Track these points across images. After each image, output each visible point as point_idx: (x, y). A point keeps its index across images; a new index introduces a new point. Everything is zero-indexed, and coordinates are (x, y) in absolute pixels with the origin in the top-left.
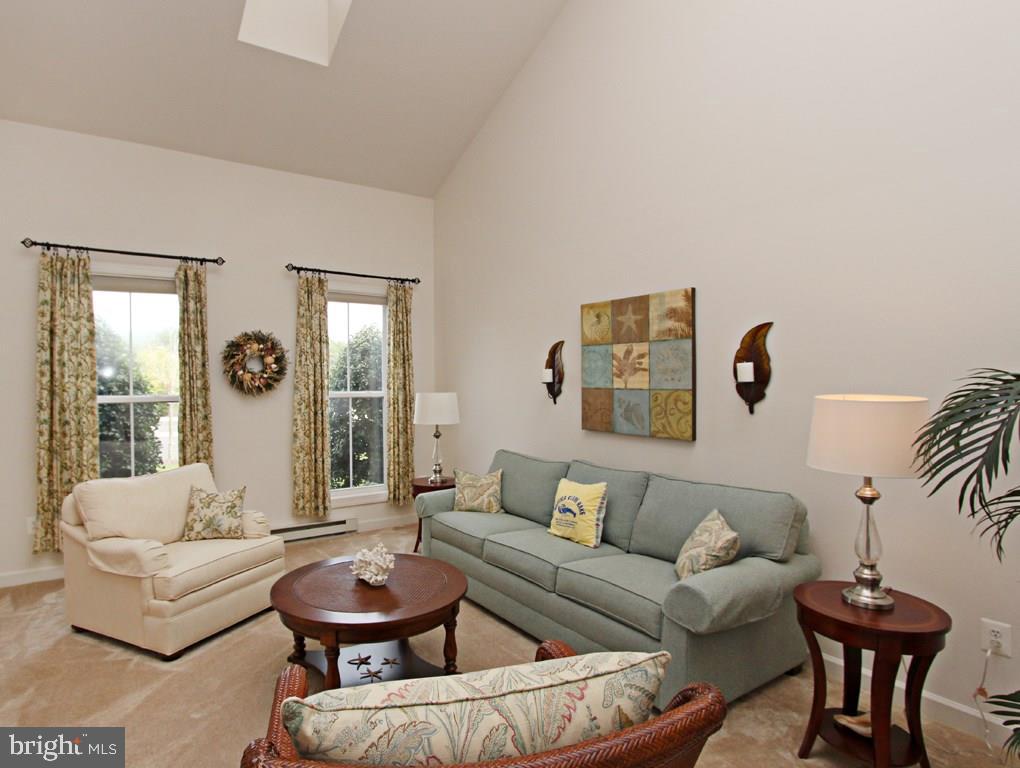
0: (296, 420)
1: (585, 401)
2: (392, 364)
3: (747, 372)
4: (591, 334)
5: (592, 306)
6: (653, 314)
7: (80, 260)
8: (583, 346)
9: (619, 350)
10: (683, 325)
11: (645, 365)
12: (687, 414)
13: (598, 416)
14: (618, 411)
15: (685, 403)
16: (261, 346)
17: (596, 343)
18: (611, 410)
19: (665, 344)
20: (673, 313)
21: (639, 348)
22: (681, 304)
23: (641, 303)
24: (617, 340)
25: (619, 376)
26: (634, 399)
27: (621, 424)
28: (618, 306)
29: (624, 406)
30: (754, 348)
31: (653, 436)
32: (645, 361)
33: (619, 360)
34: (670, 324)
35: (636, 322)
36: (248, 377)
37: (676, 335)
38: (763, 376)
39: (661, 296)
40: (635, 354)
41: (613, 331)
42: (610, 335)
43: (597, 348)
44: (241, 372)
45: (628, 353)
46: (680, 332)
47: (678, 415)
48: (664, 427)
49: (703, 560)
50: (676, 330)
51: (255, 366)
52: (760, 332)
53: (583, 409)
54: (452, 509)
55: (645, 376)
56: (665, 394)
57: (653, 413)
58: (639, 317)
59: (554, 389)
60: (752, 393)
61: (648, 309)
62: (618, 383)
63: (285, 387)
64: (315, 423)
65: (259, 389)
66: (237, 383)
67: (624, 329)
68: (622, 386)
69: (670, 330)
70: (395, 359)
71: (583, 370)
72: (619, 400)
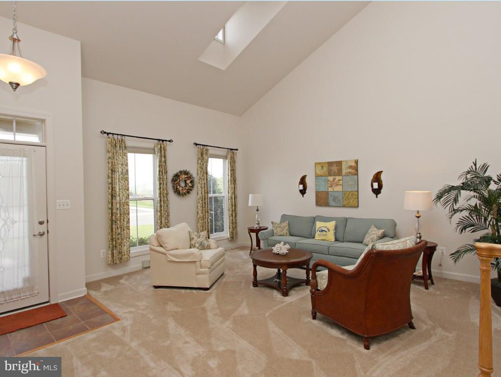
0: (198, 206)
1: (317, 196)
2: (230, 183)
3: (376, 186)
4: (319, 172)
5: (319, 163)
6: (344, 167)
7: (122, 140)
8: (316, 177)
9: (331, 178)
10: (354, 171)
11: (341, 183)
12: (356, 199)
13: (322, 200)
14: (330, 199)
15: (355, 195)
16: (186, 176)
17: (321, 176)
18: (328, 198)
19: (348, 177)
20: (350, 167)
21: (338, 178)
22: (353, 164)
23: (339, 163)
24: (330, 175)
25: (331, 187)
26: (336, 195)
27: (332, 203)
28: (330, 164)
29: (333, 197)
30: (377, 178)
31: (344, 206)
32: (341, 182)
33: (331, 182)
34: (350, 170)
35: (337, 169)
36: (181, 189)
37: (352, 174)
38: (380, 186)
39: (346, 161)
40: (336, 180)
41: (328, 172)
42: (327, 173)
43: (322, 178)
44: (178, 187)
45: (334, 179)
46: (353, 173)
47: (353, 199)
48: (348, 203)
49: (375, 238)
50: (352, 172)
51: (183, 184)
52: (379, 174)
53: (316, 199)
54: (273, 236)
55: (341, 187)
56: (348, 193)
57: (344, 199)
58: (338, 168)
59: (303, 192)
60: (377, 192)
61: (342, 165)
62: (330, 189)
63: (194, 192)
64: (205, 207)
65: (185, 194)
66: (177, 192)
67: (333, 171)
68: (332, 190)
69: (350, 172)
70: (231, 181)
71: (316, 185)
72: (331, 195)
